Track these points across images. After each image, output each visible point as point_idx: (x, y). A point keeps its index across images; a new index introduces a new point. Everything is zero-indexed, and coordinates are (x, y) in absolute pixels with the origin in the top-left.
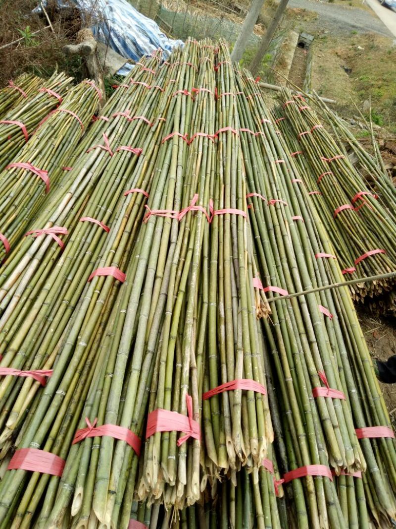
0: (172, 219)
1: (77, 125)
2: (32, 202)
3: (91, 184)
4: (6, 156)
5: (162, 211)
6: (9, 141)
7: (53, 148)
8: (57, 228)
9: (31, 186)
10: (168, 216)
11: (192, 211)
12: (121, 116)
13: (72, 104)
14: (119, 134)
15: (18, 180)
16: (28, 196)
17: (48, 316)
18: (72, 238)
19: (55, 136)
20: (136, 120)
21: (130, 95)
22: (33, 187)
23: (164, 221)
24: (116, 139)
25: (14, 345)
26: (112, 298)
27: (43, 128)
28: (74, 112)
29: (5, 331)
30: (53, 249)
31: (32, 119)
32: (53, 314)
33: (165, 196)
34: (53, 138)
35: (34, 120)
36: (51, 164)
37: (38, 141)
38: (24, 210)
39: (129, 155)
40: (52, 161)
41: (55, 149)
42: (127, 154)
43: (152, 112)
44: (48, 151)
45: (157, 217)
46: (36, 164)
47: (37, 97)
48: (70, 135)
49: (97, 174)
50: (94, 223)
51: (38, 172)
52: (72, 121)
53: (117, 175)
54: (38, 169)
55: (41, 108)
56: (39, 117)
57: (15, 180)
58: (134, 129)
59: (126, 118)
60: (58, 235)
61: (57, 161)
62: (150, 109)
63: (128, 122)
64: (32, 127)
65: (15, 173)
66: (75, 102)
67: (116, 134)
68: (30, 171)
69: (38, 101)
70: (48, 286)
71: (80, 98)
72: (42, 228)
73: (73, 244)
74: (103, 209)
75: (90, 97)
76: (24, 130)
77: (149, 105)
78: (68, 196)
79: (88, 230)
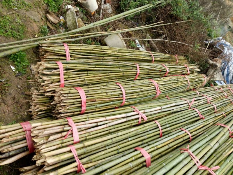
0: (195, 164)
1: (186, 87)
2: (145, 98)
3: (172, 111)
4: (153, 75)
5: (194, 155)
6: (159, 72)
7: (171, 87)
8: (144, 115)
9: (151, 92)
10: (195, 161)
11: (209, 171)
12: (206, 98)
13: (192, 78)
14: (199, 103)
15: (149, 86)
16: (146, 95)
17: (108, 146)
18: (146, 125)
19: (175, 83)
20: (211, 105)
21: (216, 93)
22: (151, 93)
23: (190, 161)
24: (196, 104)
25: (87, 143)
26: (136, 168)
27: (174, 78)
28: (190, 82)
29: (90, 134)
30: (135, 121)
31: (173, 72)
32: (110, 146)
33: (200, 149)
34: (174, 84)
35: (173, 73)
36: (164, 91)
37: (168, 80)
38: (140, 98)
39: (197, 115)
40: (166, 91)
41: (171, 88)
42: (197, 114)
43: (221, 107)
44: (168, 86)
45: (189, 156)
46: (159, 87)
47: (182, 66)
48: (181, 88)
49: (177, 110)
50: (159, 128)
51: (158, 90)
52: (186, 84)
53: (185, 118)
54: (159, 89)
55: (179, 71)
56: (176, 73)
57: (148, 86)
58: (207, 107)
59: (207, 100)
60: (142, 118)
61: (167, 92)
62: (221, 105)
63: (207, 102)
64: (170, 74)
65: (150, 84)
66: (193, 78)
67: (198, 103)
68: (156, 87)
69: (181, 68)
70: (120, 134)
71: (196, 79)
72: (139, 110)
73: (143, 127)
74: (167, 126)
75: (200, 81)
76: (167, 73)
77: (222, 103)
78: (159, 108)
79: (154, 128)
